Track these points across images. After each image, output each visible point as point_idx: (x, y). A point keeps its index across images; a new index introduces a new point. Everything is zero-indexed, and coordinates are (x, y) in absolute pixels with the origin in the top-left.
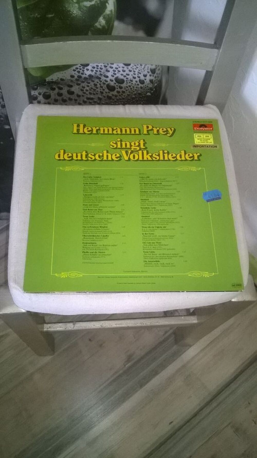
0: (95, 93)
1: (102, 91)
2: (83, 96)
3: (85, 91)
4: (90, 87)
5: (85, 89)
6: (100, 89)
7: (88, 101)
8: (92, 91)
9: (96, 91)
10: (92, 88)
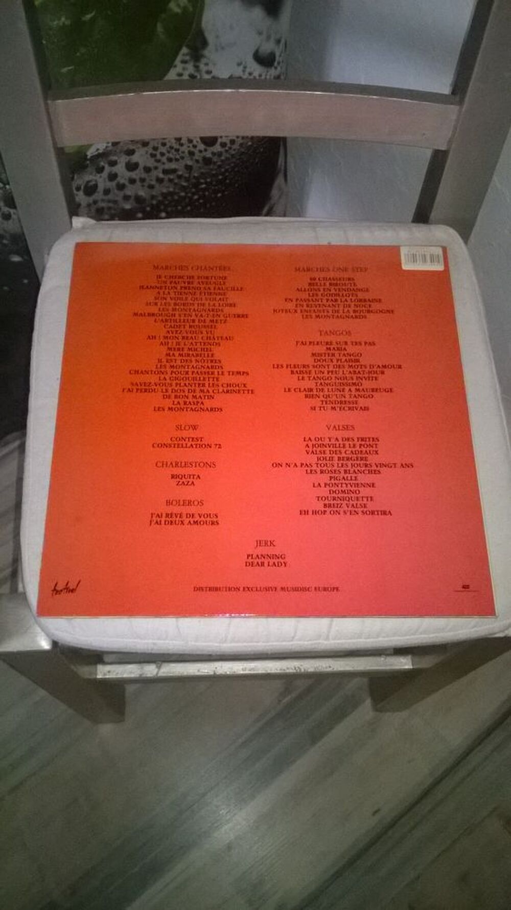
0: (178, 157)
1: (192, 149)
2: (156, 168)
3: (159, 157)
4: (168, 146)
5: (158, 153)
6: (189, 147)
7: (166, 177)
8: (173, 154)
9: (180, 152)
10: (171, 148)
